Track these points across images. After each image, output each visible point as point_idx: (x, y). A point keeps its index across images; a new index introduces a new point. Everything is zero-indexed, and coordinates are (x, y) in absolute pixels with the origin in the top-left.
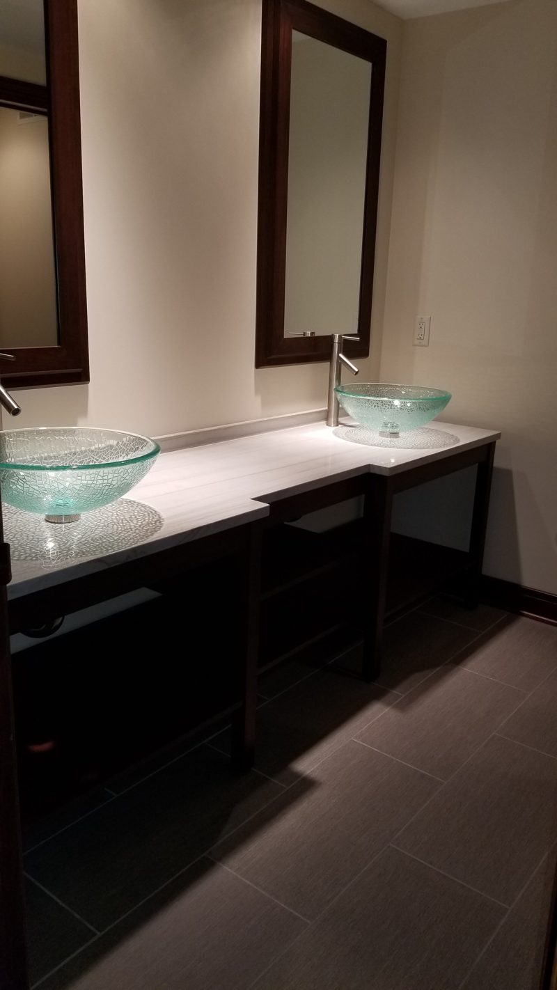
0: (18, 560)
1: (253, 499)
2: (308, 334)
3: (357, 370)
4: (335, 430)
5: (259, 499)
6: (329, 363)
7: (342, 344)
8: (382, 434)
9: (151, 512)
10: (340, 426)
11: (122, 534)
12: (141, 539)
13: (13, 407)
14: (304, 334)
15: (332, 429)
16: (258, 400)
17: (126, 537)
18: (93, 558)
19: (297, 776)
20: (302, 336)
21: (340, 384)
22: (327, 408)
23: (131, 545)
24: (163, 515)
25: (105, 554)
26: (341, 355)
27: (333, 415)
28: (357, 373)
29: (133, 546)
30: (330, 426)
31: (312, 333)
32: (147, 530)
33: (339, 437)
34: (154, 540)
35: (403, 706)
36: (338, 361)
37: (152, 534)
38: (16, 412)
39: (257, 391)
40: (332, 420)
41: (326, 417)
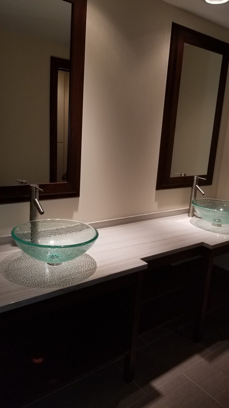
0: (27, 286)
1: (141, 259)
2: (183, 175)
3: (204, 193)
4: (192, 219)
5: (144, 259)
6: (191, 188)
7: (198, 181)
8: (213, 224)
9: (93, 262)
10: (194, 217)
11: (76, 275)
12: (83, 279)
13: (41, 211)
14: (181, 175)
15: (191, 218)
16: (156, 204)
17: (78, 277)
18: (58, 289)
19: (153, 389)
20: (180, 176)
21: (195, 199)
22: (189, 208)
23: (78, 282)
24: (98, 265)
25: (65, 287)
26: (197, 186)
27: (190, 212)
28: (204, 194)
29: (79, 283)
30: (189, 217)
31: (185, 175)
32: (88, 274)
33: (192, 224)
34: (89, 280)
35: (211, 359)
36: (195, 188)
37: (89, 277)
38: (42, 213)
39: (156, 200)
40: (191, 214)
41: (188, 212)
